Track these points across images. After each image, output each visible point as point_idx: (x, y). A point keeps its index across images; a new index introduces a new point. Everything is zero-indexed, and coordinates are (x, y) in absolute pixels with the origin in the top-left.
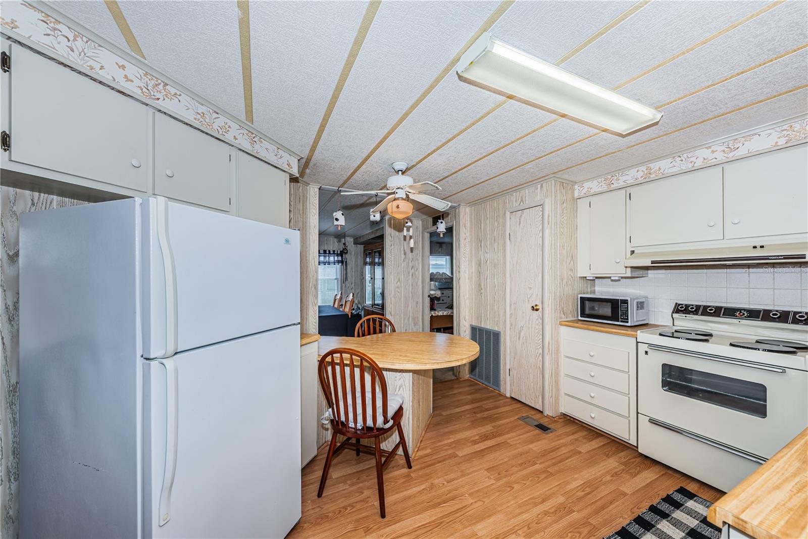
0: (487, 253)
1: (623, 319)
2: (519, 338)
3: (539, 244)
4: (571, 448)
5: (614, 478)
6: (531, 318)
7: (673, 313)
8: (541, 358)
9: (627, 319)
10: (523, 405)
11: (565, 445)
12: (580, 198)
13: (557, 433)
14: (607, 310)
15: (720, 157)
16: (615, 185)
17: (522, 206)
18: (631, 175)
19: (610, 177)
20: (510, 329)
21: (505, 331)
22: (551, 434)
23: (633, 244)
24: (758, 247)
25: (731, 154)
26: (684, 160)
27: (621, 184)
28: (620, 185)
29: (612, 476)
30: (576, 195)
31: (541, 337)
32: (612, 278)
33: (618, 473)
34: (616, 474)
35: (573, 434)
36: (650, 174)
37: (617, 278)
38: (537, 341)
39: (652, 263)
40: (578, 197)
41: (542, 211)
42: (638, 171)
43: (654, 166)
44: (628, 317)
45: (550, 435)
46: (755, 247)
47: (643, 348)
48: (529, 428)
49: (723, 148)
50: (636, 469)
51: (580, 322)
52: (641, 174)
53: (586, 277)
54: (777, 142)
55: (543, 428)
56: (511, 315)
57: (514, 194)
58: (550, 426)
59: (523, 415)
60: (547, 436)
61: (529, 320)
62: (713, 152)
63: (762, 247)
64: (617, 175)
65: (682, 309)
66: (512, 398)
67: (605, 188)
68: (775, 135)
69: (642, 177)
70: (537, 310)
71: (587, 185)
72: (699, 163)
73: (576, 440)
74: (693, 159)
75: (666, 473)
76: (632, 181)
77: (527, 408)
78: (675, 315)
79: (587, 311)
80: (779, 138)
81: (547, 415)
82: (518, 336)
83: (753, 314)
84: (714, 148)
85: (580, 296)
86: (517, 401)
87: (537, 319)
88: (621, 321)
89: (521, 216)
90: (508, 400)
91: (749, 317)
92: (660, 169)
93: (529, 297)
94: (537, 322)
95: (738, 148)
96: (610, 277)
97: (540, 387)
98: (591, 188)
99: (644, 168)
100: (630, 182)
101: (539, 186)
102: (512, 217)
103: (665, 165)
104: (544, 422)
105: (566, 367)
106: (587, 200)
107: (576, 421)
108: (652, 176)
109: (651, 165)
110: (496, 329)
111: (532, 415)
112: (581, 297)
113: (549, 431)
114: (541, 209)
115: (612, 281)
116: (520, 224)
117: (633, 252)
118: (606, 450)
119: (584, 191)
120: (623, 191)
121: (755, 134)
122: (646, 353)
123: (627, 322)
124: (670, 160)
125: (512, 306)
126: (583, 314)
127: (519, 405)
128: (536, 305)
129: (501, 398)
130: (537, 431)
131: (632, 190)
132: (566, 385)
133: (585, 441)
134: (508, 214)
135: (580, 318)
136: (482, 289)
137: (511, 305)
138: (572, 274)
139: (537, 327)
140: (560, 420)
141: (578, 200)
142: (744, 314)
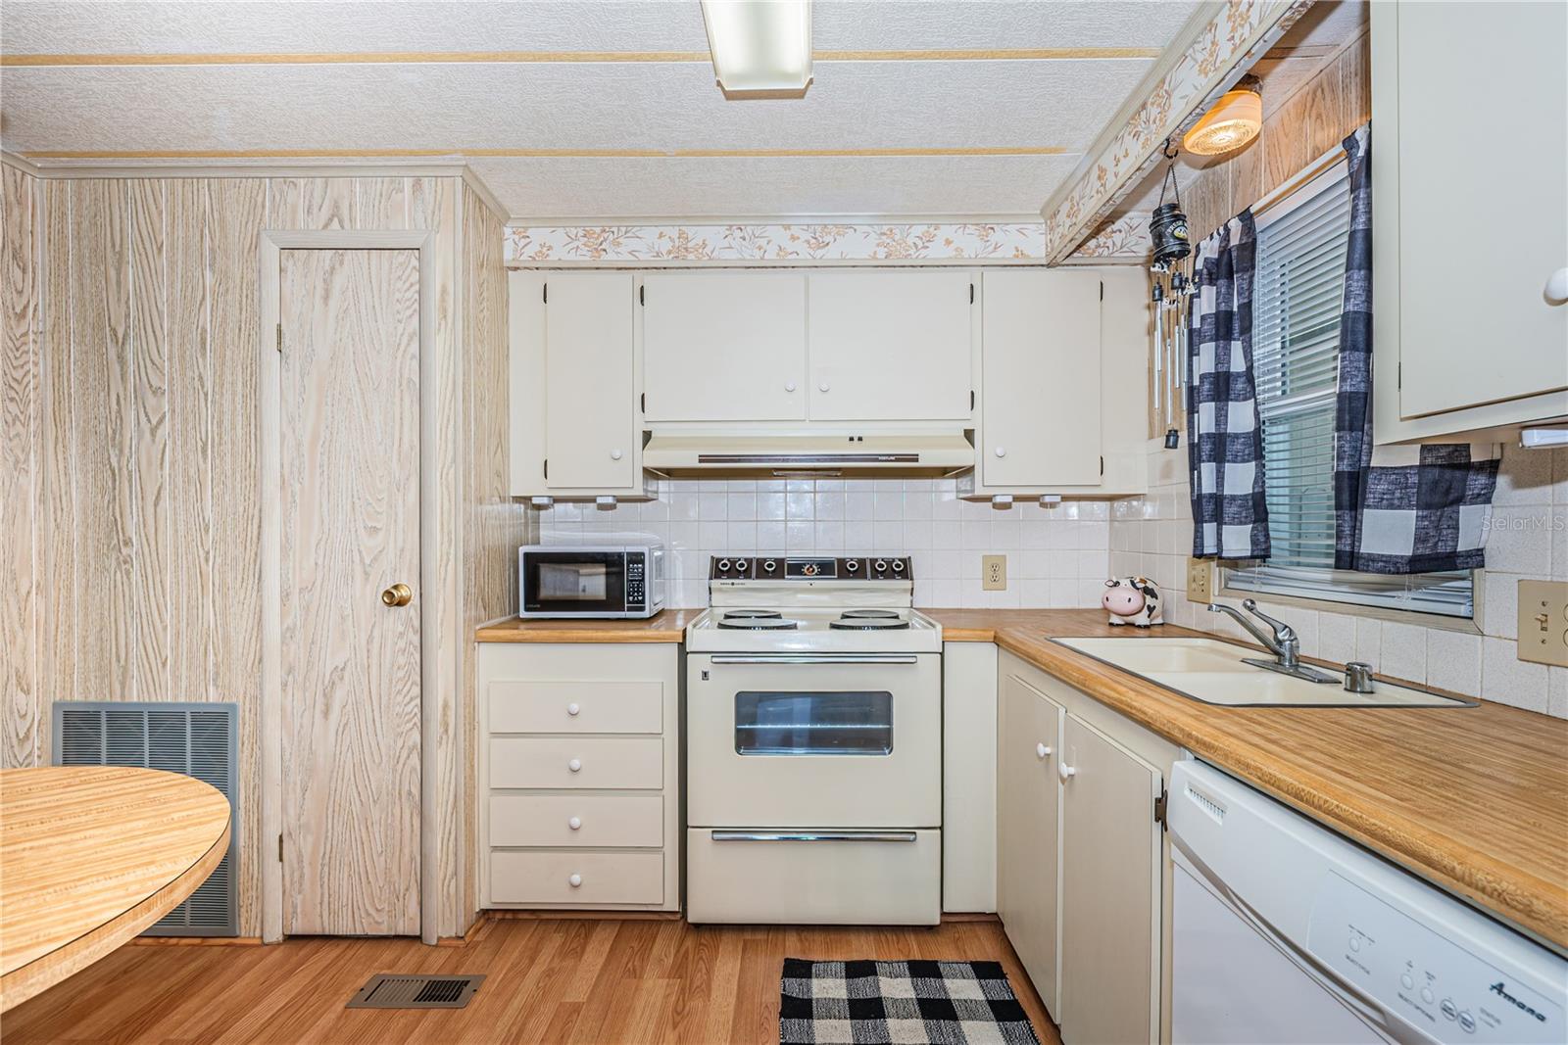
0: (157, 392)
1: (633, 602)
2: (326, 714)
3: (410, 380)
4: (547, 1011)
5: (681, 1028)
6: (376, 633)
7: (711, 578)
8: (415, 760)
9: (643, 602)
10: (344, 944)
11: (530, 1011)
12: (516, 269)
13: (489, 987)
14: (594, 583)
15: (804, 254)
16: (610, 257)
17: (336, 236)
18: (646, 243)
19: (598, 230)
20: (284, 685)
21: (258, 699)
22: (479, 997)
23: (650, 414)
24: (856, 439)
25: (819, 253)
26: (747, 238)
27: (624, 257)
28: (621, 258)
29: (675, 1027)
30: (508, 255)
31: (416, 690)
32: (600, 500)
33: (679, 1009)
34: (678, 1014)
35: (532, 960)
36: (686, 249)
37: (610, 500)
38: (398, 709)
39: (700, 461)
40: (513, 265)
41: (419, 272)
42: (661, 235)
43: (698, 234)
44: (643, 595)
45: (479, 1003)
46: (851, 439)
47: (696, 665)
48: (401, 1019)
49: (808, 236)
50: (701, 971)
51: (523, 626)
52: (665, 245)
53: (530, 498)
54: (875, 253)
55: (444, 992)
56: (288, 634)
57: (302, 182)
58: (461, 974)
59: (362, 982)
60: (468, 1012)
61: (370, 640)
62: (793, 238)
63: (860, 439)
64: (615, 229)
65: (725, 570)
66: (291, 938)
67: (584, 257)
68: (873, 238)
69: (669, 252)
70: (401, 603)
71: (539, 235)
72: (771, 256)
73: (549, 973)
74: (763, 242)
75: (745, 942)
76: (648, 257)
77: (363, 950)
78: (716, 583)
79: (545, 592)
80: (878, 245)
81: (439, 939)
82: (319, 707)
83: (825, 568)
84: (795, 230)
85: (522, 550)
86: (312, 945)
87: (401, 634)
88: (629, 609)
89: (333, 269)
90: (277, 954)
91: (820, 573)
92: (704, 245)
93: (367, 562)
94: (401, 644)
95: (828, 244)
96: (593, 500)
97: (412, 859)
98: (550, 248)
99: (674, 232)
100: (645, 258)
101: (408, 183)
102: (289, 265)
103: (712, 239)
104: (437, 967)
105: (497, 764)
106: (540, 278)
107: (521, 916)
108: (691, 256)
109: (690, 231)
110: (213, 697)
111: (390, 968)
112: (526, 555)
113: (466, 990)
114: (416, 263)
115: (602, 507)
116: (326, 298)
117: (647, 436)
118: (625, 960)
119: (530, 251)
120: (627, 276)
121: (850, 226)
122: (705, 674)
123: (642, 609)
124: (723, 230)
125: (295, 599)
126: (534, 600)
127: (329, 953)
128: (396, 587)
129: (245, 959)
130: (432, 1012)
131: (650, 281)
132: (499, 821)
133: (569, 963)
134: (270, 252)
135: (523, 614)
136: (128, 543)
137: (285, 596)
138: (499, 487)
139: (402, 660)
140: (480, 937)
141: (510, 273)
142: (813, 570)
